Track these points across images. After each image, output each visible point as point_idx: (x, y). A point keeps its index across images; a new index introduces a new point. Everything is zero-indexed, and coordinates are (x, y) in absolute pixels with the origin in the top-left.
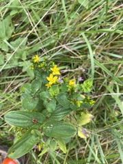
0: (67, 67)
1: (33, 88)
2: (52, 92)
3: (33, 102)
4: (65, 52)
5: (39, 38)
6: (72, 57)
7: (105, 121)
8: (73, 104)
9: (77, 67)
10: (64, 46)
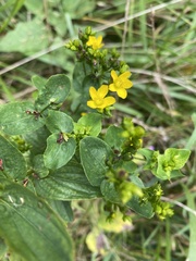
0: (139, 115)
1: (48, 93)
2: (81, 126)
3: (28, 121)
4: (152, 89)
5: (123, 45)
6: (159, 106)
7: (146, 243)
8: (112, 180)
9: (157, 126)
10: (157, 77)
